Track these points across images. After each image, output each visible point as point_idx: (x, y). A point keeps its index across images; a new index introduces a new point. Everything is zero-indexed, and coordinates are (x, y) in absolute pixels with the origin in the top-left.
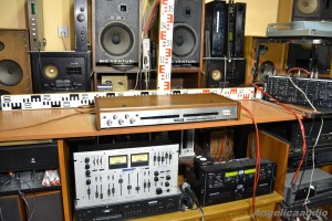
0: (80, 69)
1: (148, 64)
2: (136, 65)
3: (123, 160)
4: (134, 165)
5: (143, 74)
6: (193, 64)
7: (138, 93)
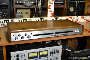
0: (7, 6)
1: (40, 4)
2: (35, 4)
3: (35, 55)
4: (41, 56)
5: (38, 8)
6: (61, 4)
7: (38, 19)
